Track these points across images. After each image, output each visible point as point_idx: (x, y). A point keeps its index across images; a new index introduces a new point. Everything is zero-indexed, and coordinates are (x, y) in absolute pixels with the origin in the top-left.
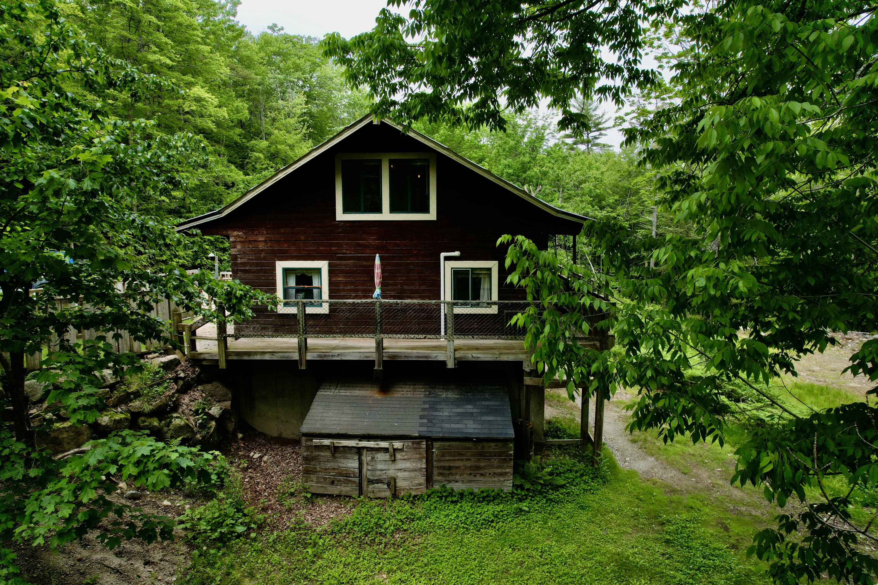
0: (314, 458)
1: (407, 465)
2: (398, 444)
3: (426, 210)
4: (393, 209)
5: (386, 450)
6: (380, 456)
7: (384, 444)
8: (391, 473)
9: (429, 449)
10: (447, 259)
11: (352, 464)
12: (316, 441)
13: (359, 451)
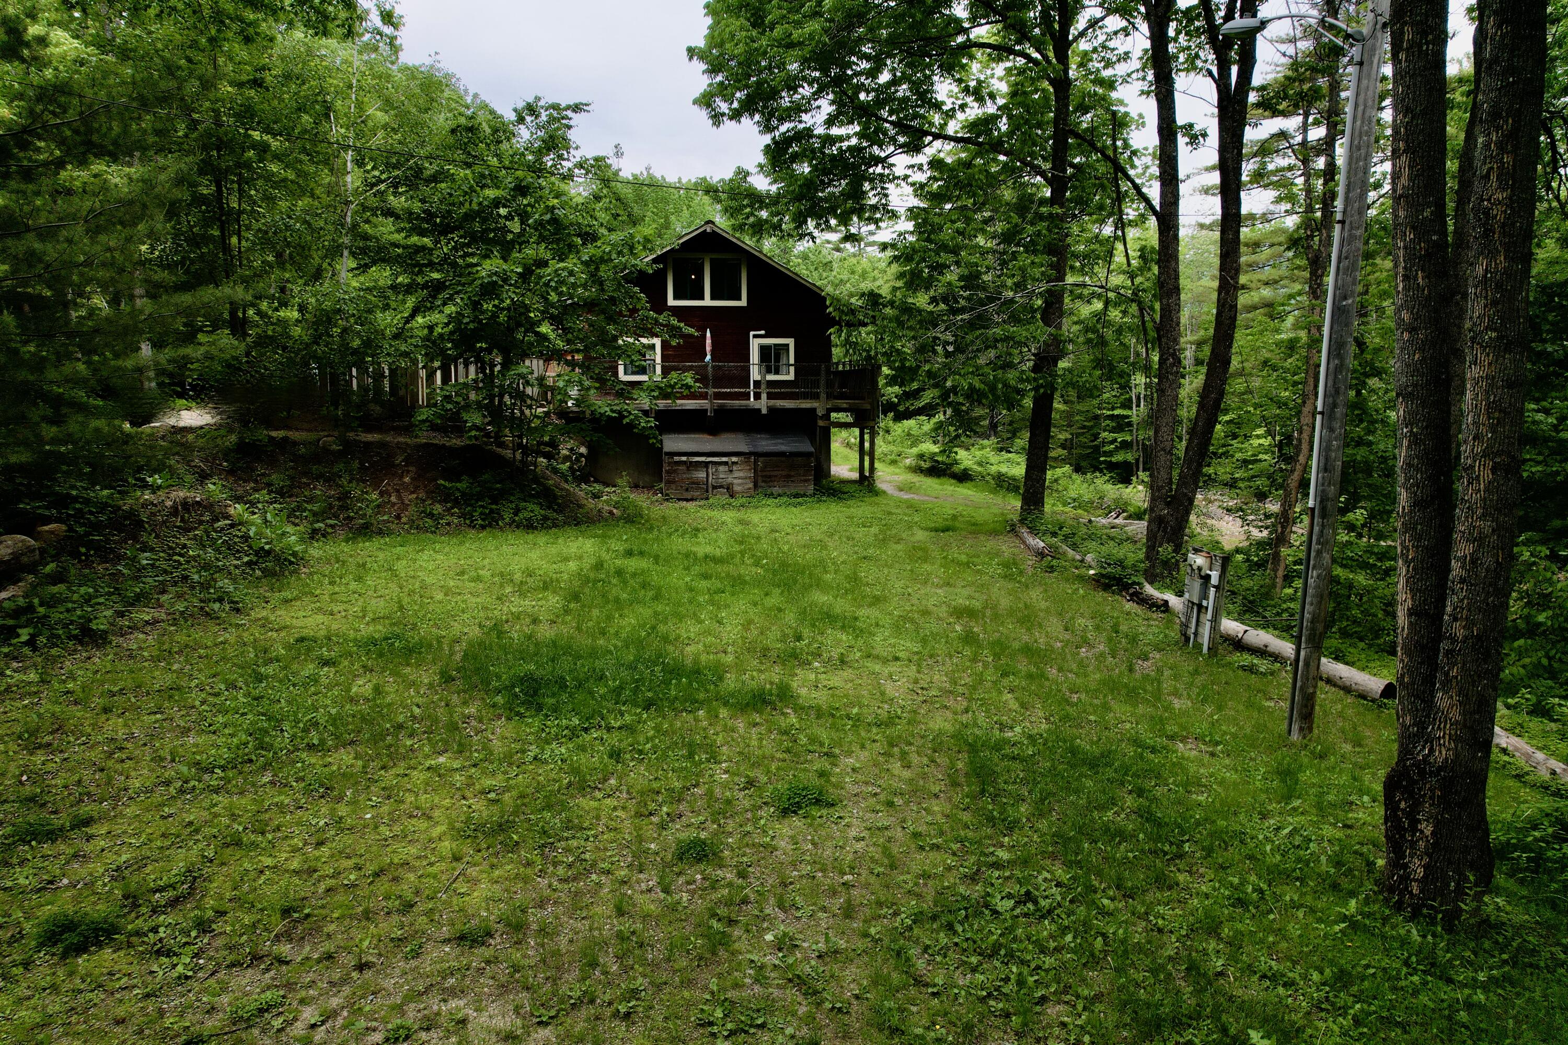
0: (675, 471)
1: (741, 474)
2: (734, 459)
3: (739, 299)
4: (713, 298)
5: (726, 463)
6: (721, 468)
7: (724, 459)
8: (730, 480)
9: (755, 462)
10: (755, 336)
11: (702, 475)
12: (676, 459)
13: (706, 464)
